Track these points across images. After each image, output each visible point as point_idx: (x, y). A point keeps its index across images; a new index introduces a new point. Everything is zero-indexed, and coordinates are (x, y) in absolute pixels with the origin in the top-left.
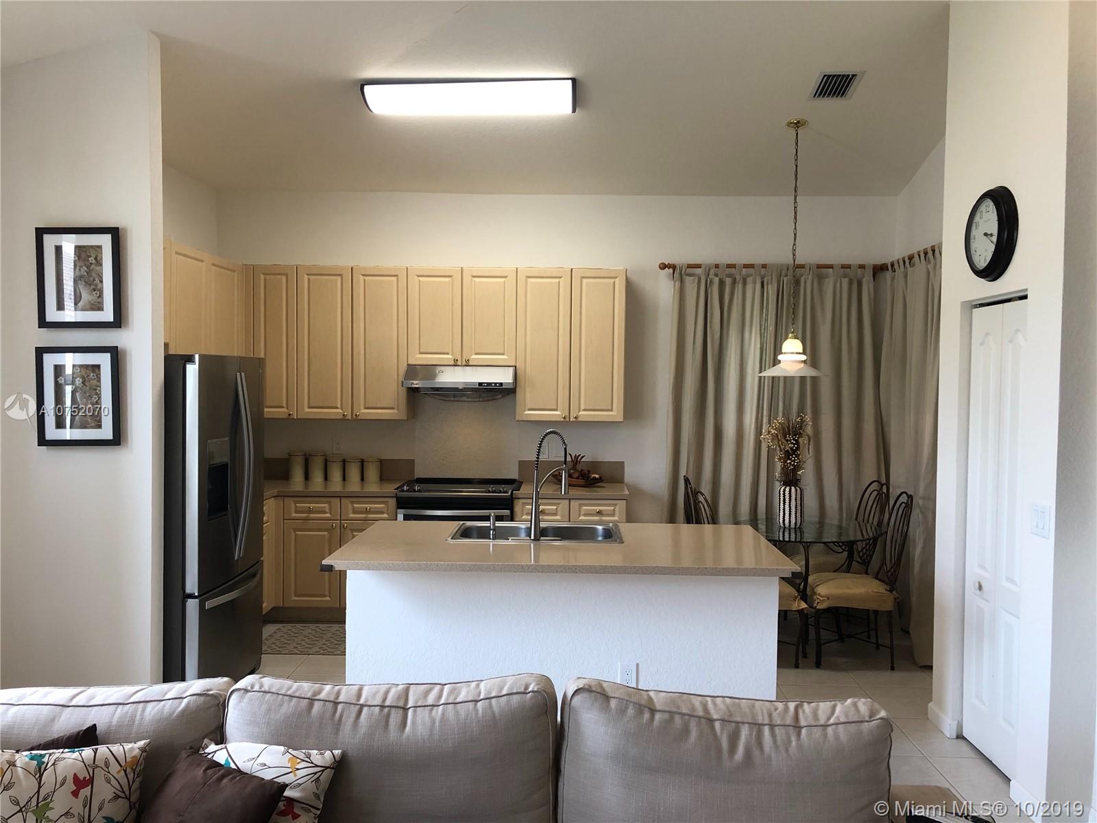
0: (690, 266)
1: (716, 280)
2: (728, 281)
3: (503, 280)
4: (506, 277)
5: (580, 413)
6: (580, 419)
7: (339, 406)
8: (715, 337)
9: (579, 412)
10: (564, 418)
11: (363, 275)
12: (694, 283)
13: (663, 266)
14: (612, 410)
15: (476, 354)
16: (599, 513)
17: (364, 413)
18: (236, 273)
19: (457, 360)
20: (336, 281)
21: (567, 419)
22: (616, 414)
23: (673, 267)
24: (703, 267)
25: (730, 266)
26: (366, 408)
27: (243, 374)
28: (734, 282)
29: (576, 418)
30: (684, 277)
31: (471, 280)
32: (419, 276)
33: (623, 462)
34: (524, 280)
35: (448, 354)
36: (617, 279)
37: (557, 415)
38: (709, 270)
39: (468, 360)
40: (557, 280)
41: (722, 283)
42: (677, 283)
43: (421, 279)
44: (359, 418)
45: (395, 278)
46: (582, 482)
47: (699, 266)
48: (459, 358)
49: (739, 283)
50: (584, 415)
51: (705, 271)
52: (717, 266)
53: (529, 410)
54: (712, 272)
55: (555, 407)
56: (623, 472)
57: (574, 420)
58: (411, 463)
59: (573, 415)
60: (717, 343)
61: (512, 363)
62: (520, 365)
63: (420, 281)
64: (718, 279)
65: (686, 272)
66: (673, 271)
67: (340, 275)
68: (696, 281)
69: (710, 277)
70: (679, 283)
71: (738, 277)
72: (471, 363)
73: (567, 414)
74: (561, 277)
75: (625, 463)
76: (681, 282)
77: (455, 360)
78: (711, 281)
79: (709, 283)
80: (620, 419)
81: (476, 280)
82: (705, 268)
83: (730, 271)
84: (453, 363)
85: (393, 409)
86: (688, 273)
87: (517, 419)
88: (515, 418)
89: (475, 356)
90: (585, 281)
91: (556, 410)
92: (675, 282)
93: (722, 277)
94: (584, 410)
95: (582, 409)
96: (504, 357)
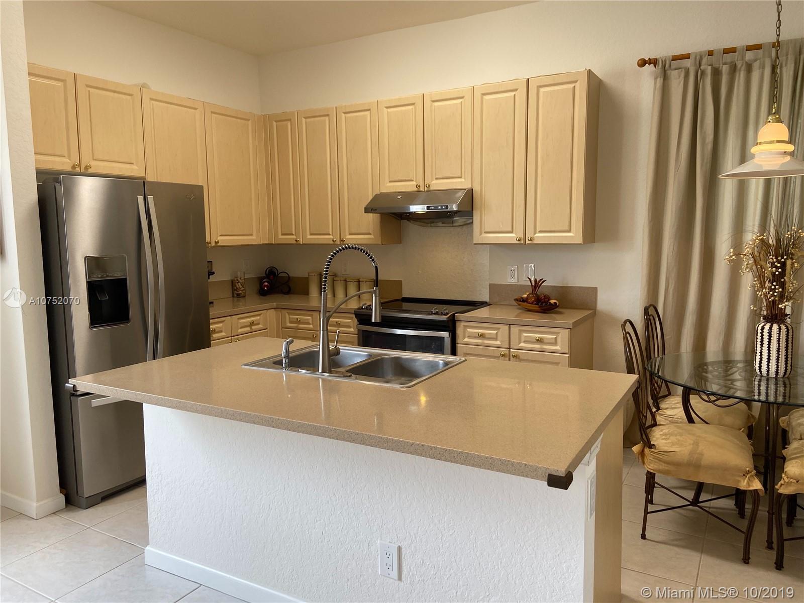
0: (676, 58)
1: (709, 70)
2: (725, 69)
3: (459, 101)
4: (463, 97)
5: (537, 235)
6: (535, 242)
7: (330, 233)
8: (707, 141)
9: (535, 234)
10: (519, 240)
11: (345, 113)
12: (679, 77)
13: (643, 63)
14: (569, 231)
15: (436, 179)
16: (539, 341)
17: (350, 238)
18: (250, 122)
20: (325, 120)
21: (522, 242)
22: (575, 235)
23: (654, 62)
24: (692, 57)
25: (727, 51)
27: (150, 198)
28: (734, 69)
29: (531, 240)
30: (669, 72)
31: (431, 106)
32: (387, 108)
33: (596, 288)
34: (480, 97)
35: (412, 181)
36: (577, 85)
37: (510, 238)
38: (701, 58)
39: (429, 186)
40: (512, 94)
41: (716, 73)
42: (658, 80)
43: (389, 110)
44: (346, 243)
45: (368, 113)
47: (686, 57)
48: (422, 184)
49: (740, 71)
50: (541, 237)
51: (695, 63)
52: (710, 53)
53: (486, 232)
54: (704, 61)
55: (510, 229)
56: (596, 299)
57: (529, 242)
58: (399, 283)
59: (528, 236)
60: (709, 147)
61: (469, 186)
62: (477, 188)
63: (388, 112)
64: (712, 70)
65: (670, 66)
66: (655, 66)
67: (328, 115)
68: (683, 75)
69: (701, 68)
70: (662, 79)
71: (739, 64)
72: (432, 188)
73: (522, 236)
74: (516, 90)
75: (598, 289)
76: (664, 80)
77: (418, 186)
78: (703, 73)
79: (699, 75)
80: (579, 240)
81: (436, 104)
82: (696, 57)
83: (728, 57)
84: (416, 189)
85: (370, 234)
86: (673, 67)
87: (475, 242)
88: (473, 241)
89: (435, 182)
90: (542, 90)
91: (511, 232)
92: (656, 78)
93: (717, 66)
94: (540, 232)
95: (538, 230)
96: (463, 180)
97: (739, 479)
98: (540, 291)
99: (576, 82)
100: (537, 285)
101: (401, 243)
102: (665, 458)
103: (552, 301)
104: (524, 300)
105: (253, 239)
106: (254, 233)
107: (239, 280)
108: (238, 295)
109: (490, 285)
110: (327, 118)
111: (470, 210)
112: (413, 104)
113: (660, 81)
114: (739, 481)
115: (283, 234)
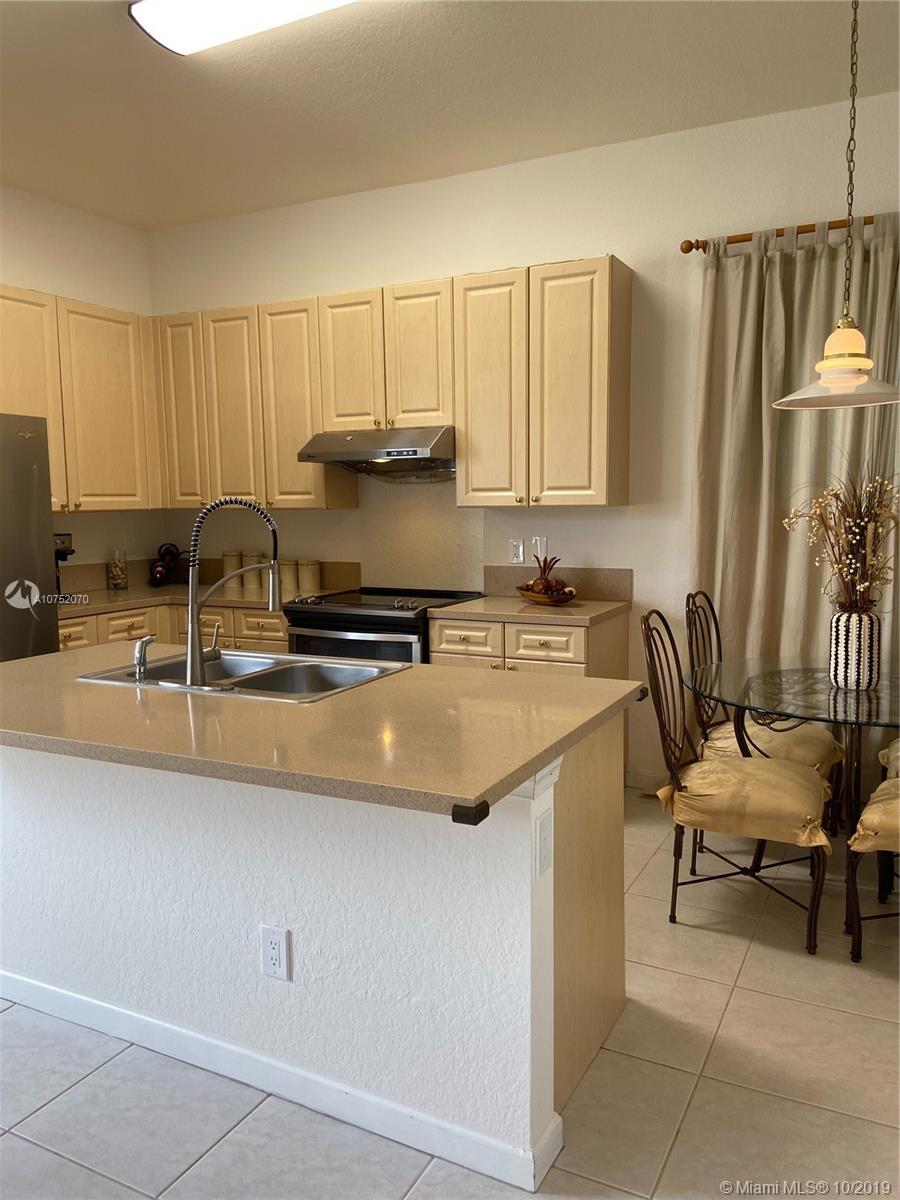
0: (732, 240)
1: (778, 257)
2: (800, 255)
3: (434, 298)
4: (438, 293)
5: (544, 493)
6: (542, 503)
7: (252, 492)
8: (776, 359)
9: (541, 492)
10: (520, 501)
11: (270, 315)
12: (738, 267)
13: (688, 247)
14: (589, 488)
15: (403, 412)
16: (545, 645)
17: (280, 499)
18: (131, 326)
19: (379, 423)
20: (242, 326)
21: (525, 503)
22: (597, 494)
23: (702, 245)
24: (755, 239)
25: (803, 230)
26: (282, 493)
28: (811, 256)
29: (536, 501)
30: (723, 260)
31: (394, 304)
32: (332, 307)
33: (631, 571)
34: (462, 294)
35: (369, 414)
36: (596, 277)
37: (508, 498)
38: (767, 240)
39: (393, 422)
40: (507, 289)
41: (788, 261)
42: (709, 271)
43: (335, 311)
44: (274, 506)
45: (304, 315)
46: (543, 598)
47: (747, 238)
48: (383, 420)
49: (820, 257)
50: (550, 497)
51: (760, 248)
52: (780, 233)
53: (473, 490)
54: (772, 244)
55: (507, 486)
56: (632, 586)
57: (534, 504)
58: (357, 566)
59: (533, 495)
60: (779, 367)
61: (448, 423)
62: (460, 426)
63: (333, 314)
64: (781, 257)
65: (725, 250)
66: (705, 252)
67: (246, 318)
68: (742, 264)
69: (768, 254)
70: (714, 271)
71: (819, 248)
72: (397, 426)
73: (523, 495)
74: (512, 284)
75: (635, 574)
76: (717, 271)
77: (377, 423)
78: (770, 261)
79: (766, 263)
80: (602, 501)
81: (401, 302)
82: (760, 238)
83: (805, 239)
84: (374, 427)
85: (309, 493)
86: (729, 253)
87: (458, 505)
88: (456, 503)
89: (401, 416)
90: (549, 284)
91: (509, 490)
92: (706, 269)
93: (790, 251)
94: (549, 489)
95: (545, 487)
96: (440, 413)
97: (796, 831)
98: (551, 576)
99: (595, 272)
100: (547, 566)
101: (357, 507)
103: (567, 590)
104: (528, 588)
105: (136, 502)
106: (139, 492)
107: (117, 562)
108: (115, 585)
109: (485, 567)
110: (245, 322)
111: (451, 457)
112: (368, 303)
113: (711, 273)
115: (182, 494)
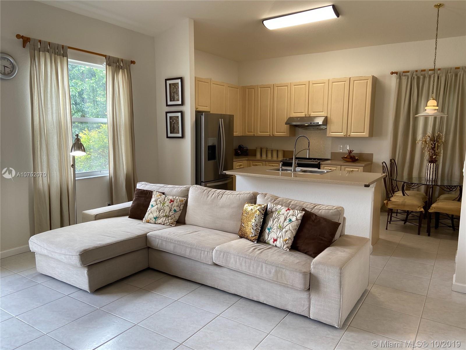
0: (404, 72)
1: (416, 77)
2: (421, 77)
3: (323, 84)
4: (325, 83)
5: (352, 134)
6: (351, 136)
7: (269, 132)
8: (415, 101)
9: (351, 133)
10: (345, 136)
11: (277, 87)
13: (392, 73)
14: (364, 132)
15: (313, 112)
16: (352, 171)
17: (276, 134)
18: (238, 89)
21: (346, 136)
22: (366, 134)
23: (396, 73)
24: (410, 72)
25: (423, 71)
26: (277, 132)
27: (222, 120)
28: (424, 77)
30: (402, 77)
31: (312, 86)
32: (294, 85)
34: (331, 84)
35: (303, 113)
36: (368, 80)
37: (341, 134)
38: (413, 72)
40: (344, 82)
41: (418, 78)
42: (398, 79)
43: (295, 86)
44: (274, 136)
45: (287, 87)
46: (350, 160)
47: (408, 72)
48: (307, 114)
49: (427, 78)
51: (411, 74)
52: (417, 71)
53: (332, 133)
54: (414, 74)
55: (341, 132)
56: (373, 157)
57: (348, 136)
59: (348, 134)
60: (415, 104)
61: (326, 115)
62: (329, 116)
63: (295, 87)
64: (417, 77)
65: (402, 75)
66: (397, 74)
67: (270, 87)
68: (406, 78)
69: (413, 76)
70: (399, 79)
71: (426, 75)
72: (311, 116)
73: (346, 134)
74: (345, 81)
75: (374, 154)
76: (400, 79)
77: (306, 115)
78: (414, 78)
79: (412, 78)
80: (367, 136)
81: (314, 85)
82: (411, 72)
83: (423, 73)
84: (305, 116)
85: (285, 132)
86: (403, 75)
87: (327, 136)
89: (312, 113)
90: (355, 82)
91: (342, 133)
92: (397, 79)
93: (419, 75)
94: (353, 133)
95: (352, 132)
96: (323, 113)
97: (417, 208)
99: (368, 79)
100: (350, 152)
101: (295, 136)
102: (394, 203)
103: (356, 158)
104: (345, 158)
106: (238, 131)
109: (332, 153)
110: (269, 88)
111: (327, 124)
112: (305, 85)
113: (398, 80)
114: (417, 209)
115: (248, 132)
